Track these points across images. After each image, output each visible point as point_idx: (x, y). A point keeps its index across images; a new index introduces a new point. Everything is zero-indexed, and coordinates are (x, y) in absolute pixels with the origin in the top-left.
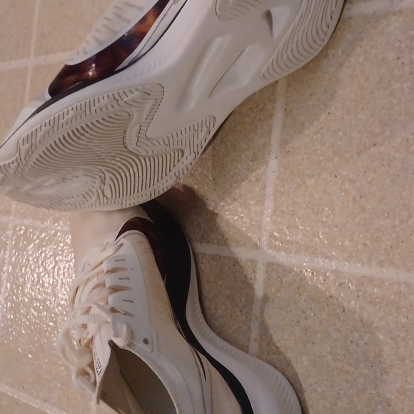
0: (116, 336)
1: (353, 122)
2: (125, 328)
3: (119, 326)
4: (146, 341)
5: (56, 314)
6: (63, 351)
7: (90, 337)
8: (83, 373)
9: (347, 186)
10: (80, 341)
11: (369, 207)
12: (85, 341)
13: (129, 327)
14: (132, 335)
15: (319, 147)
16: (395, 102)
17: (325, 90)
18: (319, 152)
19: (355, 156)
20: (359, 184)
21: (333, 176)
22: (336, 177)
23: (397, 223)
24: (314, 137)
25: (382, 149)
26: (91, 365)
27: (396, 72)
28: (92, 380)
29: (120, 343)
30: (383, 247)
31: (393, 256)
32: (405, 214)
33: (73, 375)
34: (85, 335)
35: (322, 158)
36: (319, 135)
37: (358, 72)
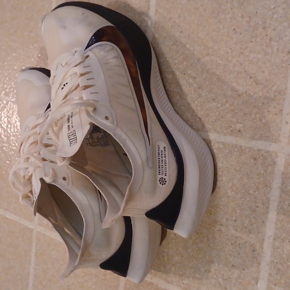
0: (46, 176)
1: (195, 39)
2: (51, 171)
3: (47, 170)
4: (64, 179)
5: (10, 156)
6: (14, 184)
7: (30, 174)
8: (26, 197)
9: (191, 81)
10: (24, 176)
11: (204, 94)
12: (27, 177)
13: (53, 170)
14: (55, 175)
15: (175, 54)
16: (221, 27)
17: (179, 16)
18: (175, 57)
19: (196, 62)
20: (198, 80)
21: (183, 74)
22: (184, 74)
23: (219, 105)
24: (172, 47)
25: (212, 57)
26: (31, 192)
27: (223, 7)
28: (32, 202)
29: (48, 180)
30: (211, 120)
31: (216, 126)
32: (225, 100)
33: (20, 198)
34: (27, 173)
35: (176, 61)
36: (175, 47)
37: (200, 5)
